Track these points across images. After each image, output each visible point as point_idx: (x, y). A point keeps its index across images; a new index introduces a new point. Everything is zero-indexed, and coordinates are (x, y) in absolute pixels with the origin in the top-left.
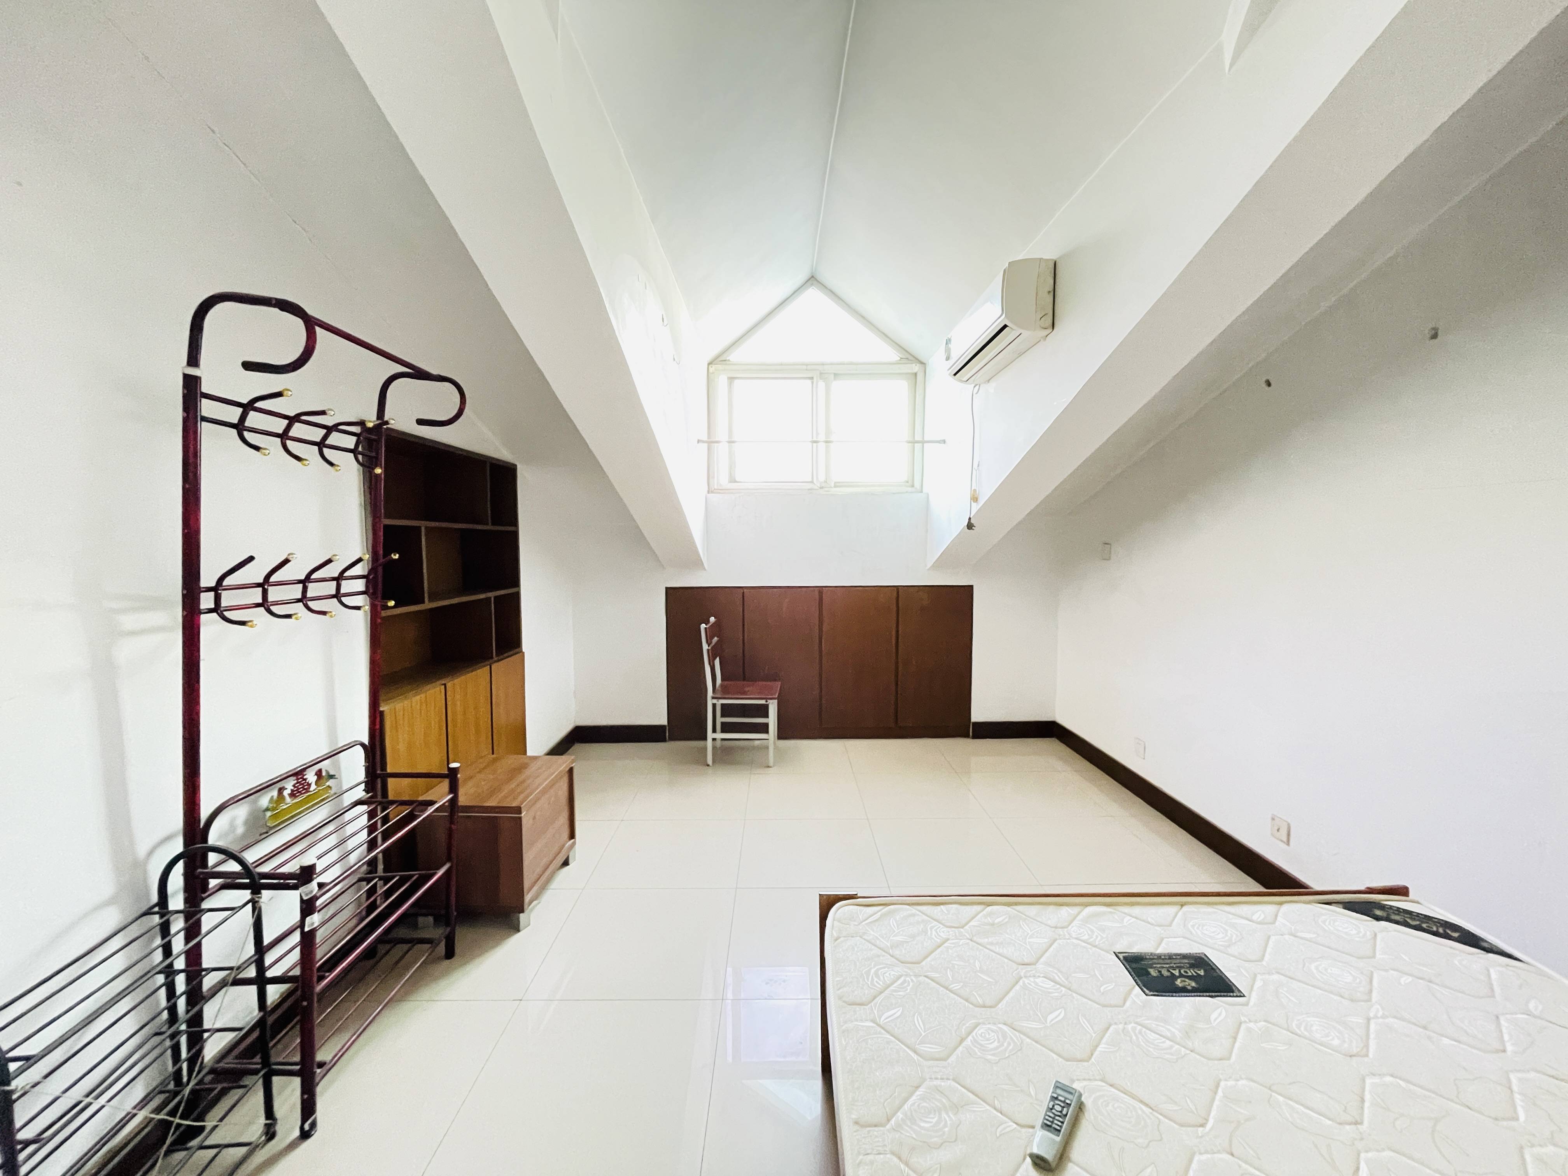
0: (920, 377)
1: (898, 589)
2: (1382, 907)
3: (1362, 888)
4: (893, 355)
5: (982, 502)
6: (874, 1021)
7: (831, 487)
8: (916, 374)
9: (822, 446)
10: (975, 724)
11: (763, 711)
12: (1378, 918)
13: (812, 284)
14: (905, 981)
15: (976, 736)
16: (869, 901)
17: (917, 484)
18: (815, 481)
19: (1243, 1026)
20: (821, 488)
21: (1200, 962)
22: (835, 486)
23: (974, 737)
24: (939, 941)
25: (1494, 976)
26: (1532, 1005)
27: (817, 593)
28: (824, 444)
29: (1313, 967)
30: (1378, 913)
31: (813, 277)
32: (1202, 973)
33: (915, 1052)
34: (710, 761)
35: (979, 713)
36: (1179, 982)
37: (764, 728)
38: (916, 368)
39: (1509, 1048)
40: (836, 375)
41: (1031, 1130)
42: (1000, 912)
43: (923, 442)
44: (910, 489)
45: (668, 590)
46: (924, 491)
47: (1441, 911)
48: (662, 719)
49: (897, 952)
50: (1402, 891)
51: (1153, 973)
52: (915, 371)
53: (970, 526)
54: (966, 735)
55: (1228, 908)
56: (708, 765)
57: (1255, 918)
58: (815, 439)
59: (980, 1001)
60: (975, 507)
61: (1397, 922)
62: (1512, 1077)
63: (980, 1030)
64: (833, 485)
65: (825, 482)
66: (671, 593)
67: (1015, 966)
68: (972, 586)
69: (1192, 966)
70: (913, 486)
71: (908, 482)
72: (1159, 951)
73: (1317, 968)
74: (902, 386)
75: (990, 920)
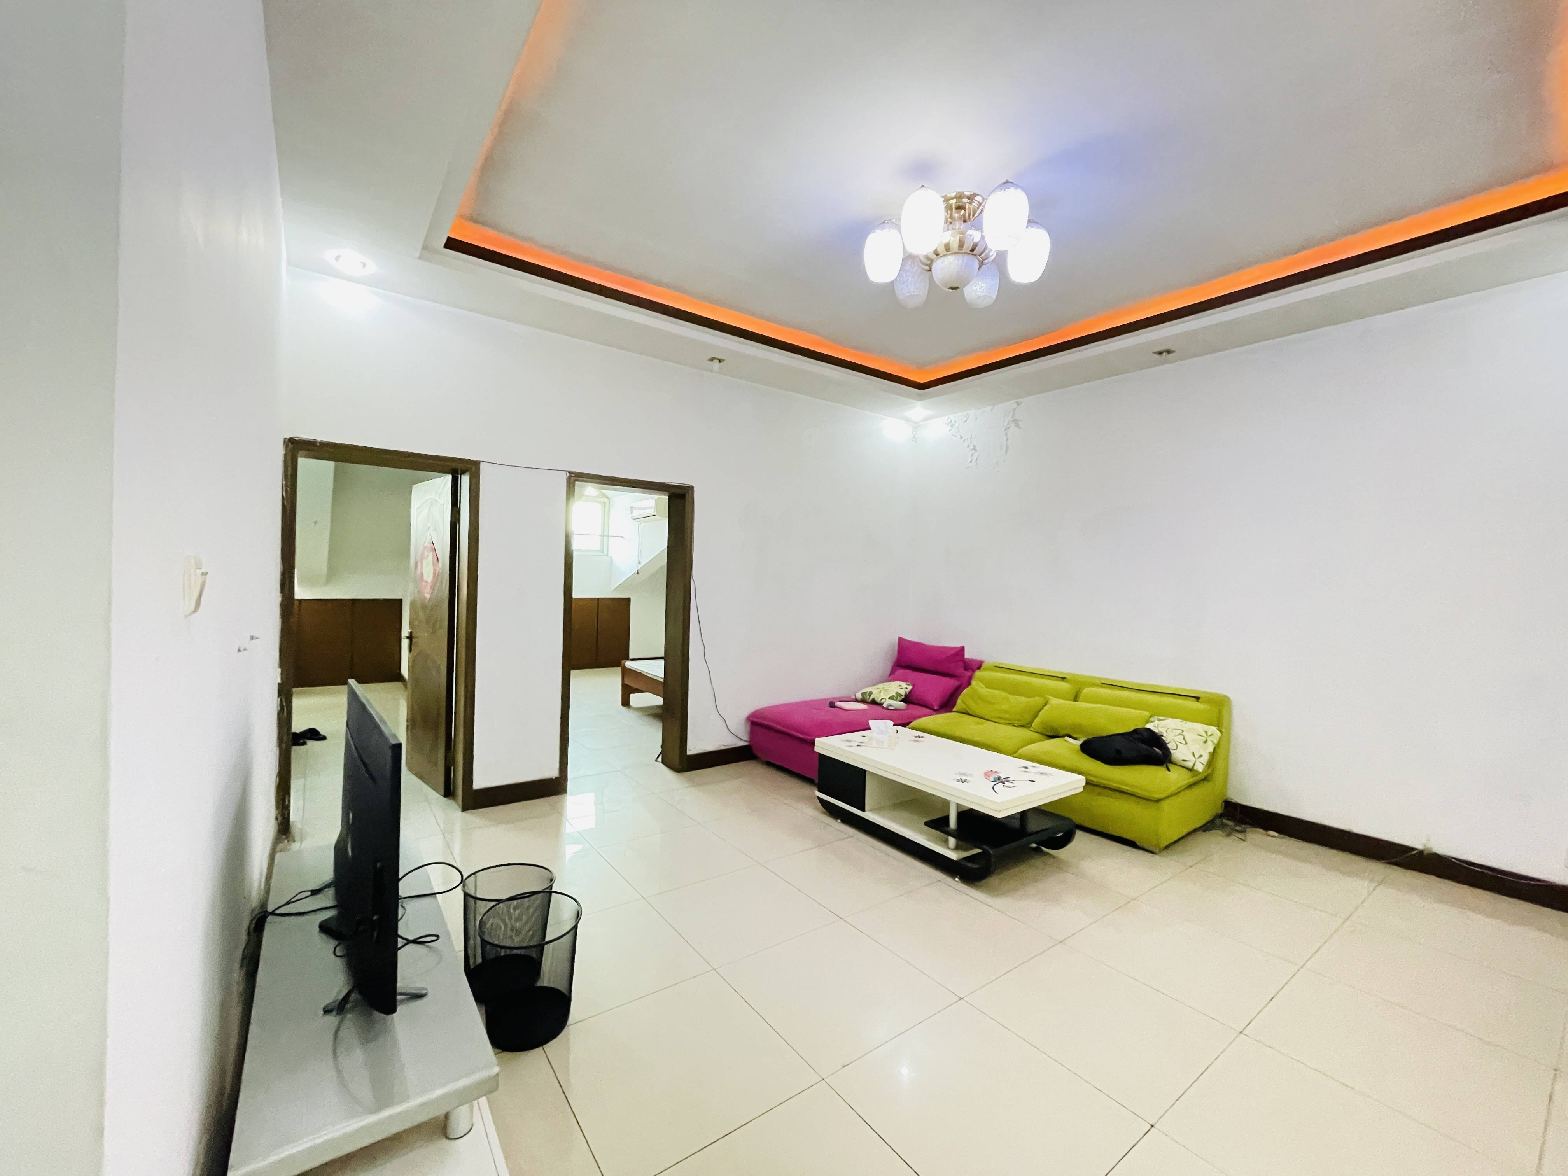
0: (607, 504)
5: (643, 564)
8: (605, 503)
17: (605, 552)
38: (606, 500)
43: (608, 536)
44: (602, 555)
46: (609, 555)
53: (638, 573)
60: (640, 566)
68: (628, 598)
70: (603, 552)
71: (601, 550)
74: (599, 508)
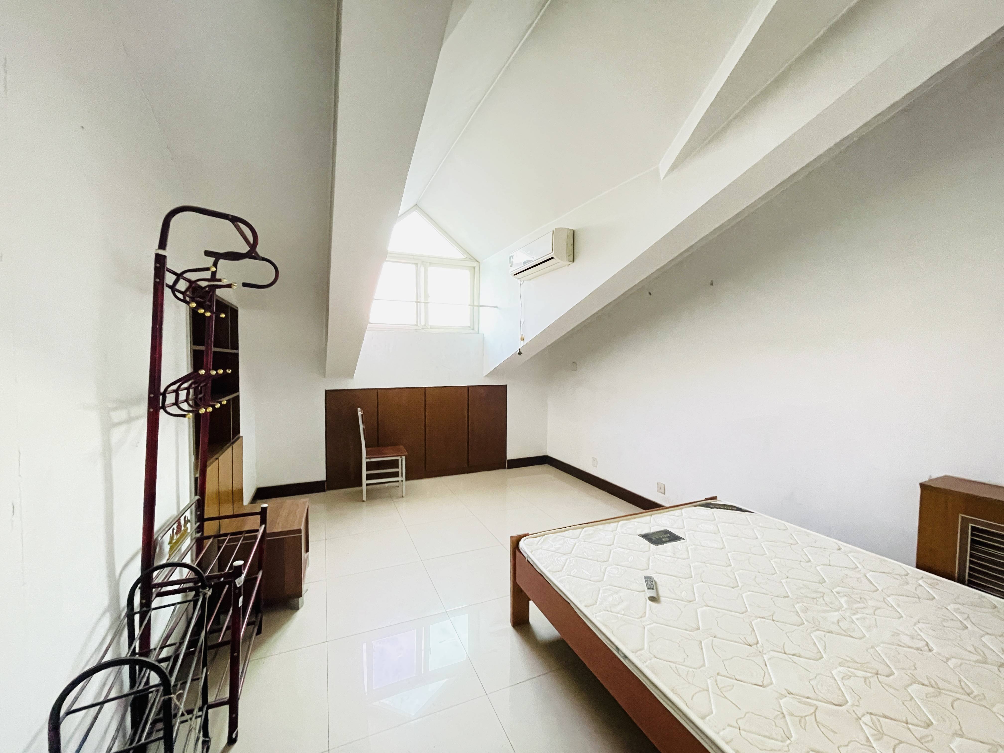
0: (477, 269)
1: (468, 387)
2: (712, 504)
3: (704, 499)
4: (461, 256)
6: (568, 575)
7: (428, 329)
8: (474, 268)
9: (423, 305)
10: (509, 461)
11: (394, 464)
12: (711, 508)
13: (416, 209)
14: (570, 560)
15: (509, 467)
16: (535, 535)
17: (476, 329)
18: (419, 324)
19: (689, 548)
20: (423, 329)
21: (666, 532)
22: (431, 328)
23: (509, 468)
24: (573, 544)
25: (749, 519)
26: (760, 524)
27: (423, 391)
28: (423, 304)
29: (700, 526)
30: (711, 506)
31: (416, 205)
32: (669, 535)
33: (591, 581)
34: (364, 499)
35: (511, 454)
36: (663, 540)
37: (396, 475)
38: (475, 264)
39: (759, 537)
40: (431, 264)
41: (644, 592)
42: (589, 530)
43: (479, 306)
44: (472, 331)
45: (327, 392)
46: (480, 332)
47: (727, 502)
48: (322, 477)
49: (560, 551)
50: (715, 498)
51: (654, 538)
52: (475, 266)
53: (520, 353)
54: (504, 468)
55: (666, 513)
56: (363, 501)
57: (676, 514)
58: (418, 301)
59: (602, 560)
61: (717, 508)
62: (762, 544)
63: (608, 569)
64: (429, 327)
65: (425, 325)
66: (328, 393)
67: (607, 547)
68: (506, 386)
69: (665, 534)
70: (473, 329)
71: (470, 327)
72: (652, 532)
73: (702, 526)
74: (467, 273)
75: (587, 533)
